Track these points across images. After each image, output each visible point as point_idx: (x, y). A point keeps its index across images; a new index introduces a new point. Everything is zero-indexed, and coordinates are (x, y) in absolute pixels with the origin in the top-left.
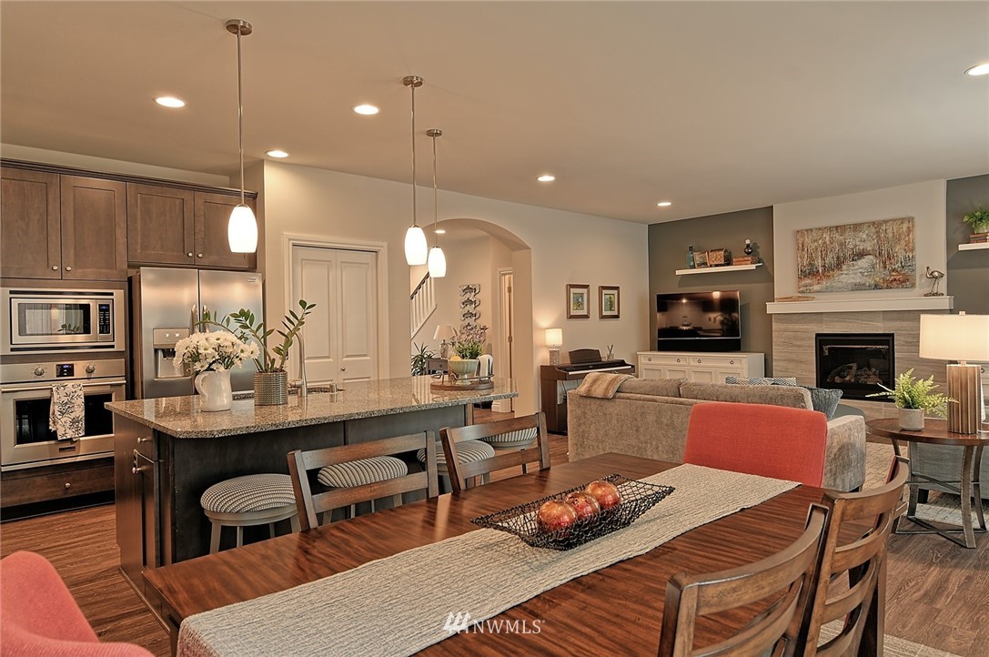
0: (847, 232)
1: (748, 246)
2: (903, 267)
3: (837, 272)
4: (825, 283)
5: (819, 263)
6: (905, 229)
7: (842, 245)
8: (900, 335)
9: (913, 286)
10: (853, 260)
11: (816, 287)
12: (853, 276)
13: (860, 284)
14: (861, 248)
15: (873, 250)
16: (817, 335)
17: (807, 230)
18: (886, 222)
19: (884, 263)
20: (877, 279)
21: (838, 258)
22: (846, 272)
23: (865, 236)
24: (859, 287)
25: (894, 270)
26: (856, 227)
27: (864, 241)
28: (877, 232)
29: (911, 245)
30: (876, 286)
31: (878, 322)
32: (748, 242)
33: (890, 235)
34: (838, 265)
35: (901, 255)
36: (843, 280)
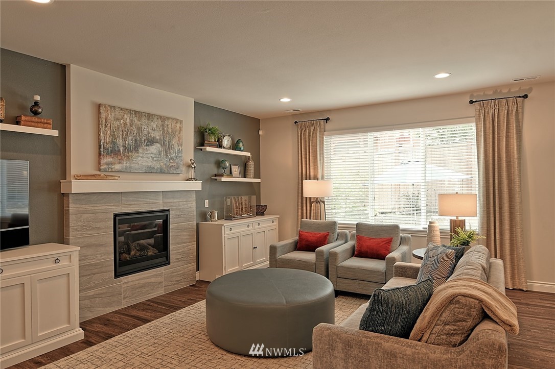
0: (143, 119)
1: (36, 103)
2: (176, 157)
3: (134, 155)
4: (125, 164)
5: (120, 142)
6: (178, 127)
7: (139, 129)
8: (173, 210)
9: (180, 172)
10: (147, 145)
11: (117, 167)
12: (145, 159)
13: (151, 168)
14: (153, 135)
15: (160, 139)
16: (115, 216)
17: (110, 106)
18: (168, 118)
19: (166, 152)
20: (162, 164)
21: (136, 140)
22: (141, 155)
23: (155, 126)
24: (150, 171)
25: (172, 158)
26: (150, 116)
27: (152, 129)
28: (162, 125)
29: (181, 141)
30: (161, 170)
31: (160, 200)
32: (38, 98)
33: (170, 130)
34: (135, 147)
35: (176, 147)
36: (140, 163)
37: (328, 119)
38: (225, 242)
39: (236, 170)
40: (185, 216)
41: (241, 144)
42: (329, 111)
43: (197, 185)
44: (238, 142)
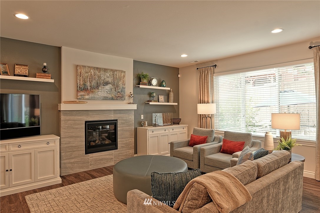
0: (101, 71)
1: (45, 67)
2: (122, 91)
3: (96, 90)
4: (91, 95)
5: (88, 84)
6: (123, 75)
7: (99, 77)
8: (120, 120)
9: (125, 99)
10: (104, 85)
11: (87, 97)
12: (103, 93)
13: (106, 97)
14: (107, 80)
15: (112, 82)
16: (86, 122)
17: (83, 66)
18: (117, 71)
19: (115, 88)
20: (113, 95)
21: (97, 83)
22: (100, 91)
23: (108, 75)
24: (105, 99)
25: (119, 92)
26: (105, 70)
27: (107, 77)
28: (113, 74)
29: (124, 82)
30: (112, 98)
31: (112, 114)
32: (45, 64)
33: (118, 77)
34: (97, 87)
35: (121, 86)
36: (99, 94)
37: (215, 66)
38: (148, 139)
39: (162, 98)
40: (127, 123)
41: (164, 83)
42: (217, 60)
43: (134, 107)
44: (162, 82)
